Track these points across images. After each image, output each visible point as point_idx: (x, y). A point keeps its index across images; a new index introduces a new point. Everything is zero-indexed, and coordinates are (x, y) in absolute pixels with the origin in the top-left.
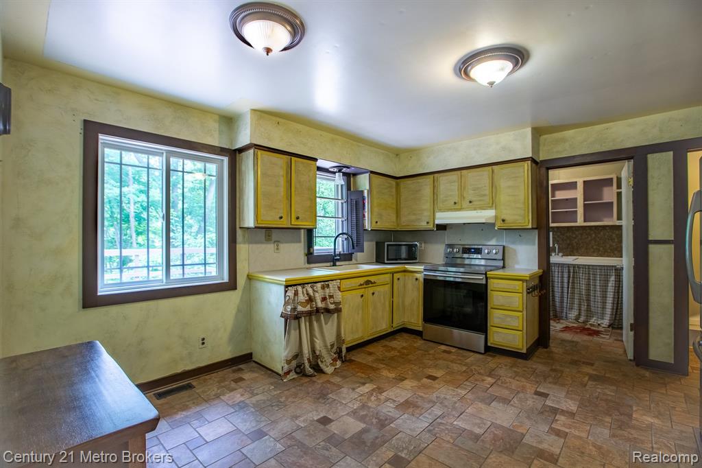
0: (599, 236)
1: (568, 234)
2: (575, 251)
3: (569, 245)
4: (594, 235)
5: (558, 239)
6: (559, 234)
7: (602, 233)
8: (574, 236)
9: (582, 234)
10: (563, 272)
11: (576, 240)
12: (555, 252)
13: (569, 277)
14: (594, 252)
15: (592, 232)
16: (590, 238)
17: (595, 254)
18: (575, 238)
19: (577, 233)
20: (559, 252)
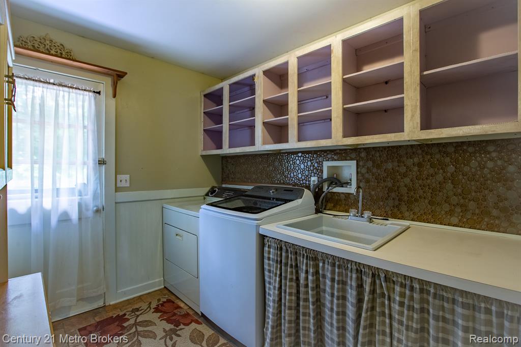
0: (466, 169)
1: (390, 166)
2: (404, 208)
3: (390, 190)
4: (451, 169)
5: (367, 176)
6: (370, 164)
7: (474, 163)
8: (403, 169)
9: (420, 165)
10: (344, 283)
11: (407, 180)
12: (357, 208)
13: (360, 301)
14: (451, 213)
15: (448, 160)
16: (440, 177)
17: (455, 220)
18: (405, 175)
19: (409, 162)
20: (363, 210)
